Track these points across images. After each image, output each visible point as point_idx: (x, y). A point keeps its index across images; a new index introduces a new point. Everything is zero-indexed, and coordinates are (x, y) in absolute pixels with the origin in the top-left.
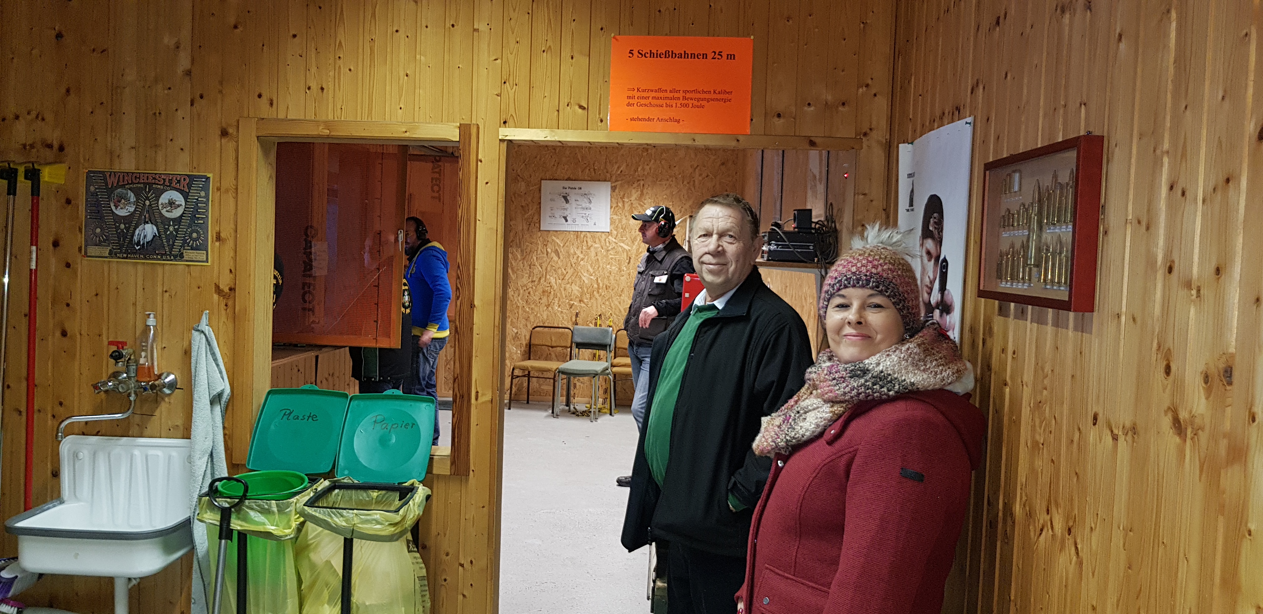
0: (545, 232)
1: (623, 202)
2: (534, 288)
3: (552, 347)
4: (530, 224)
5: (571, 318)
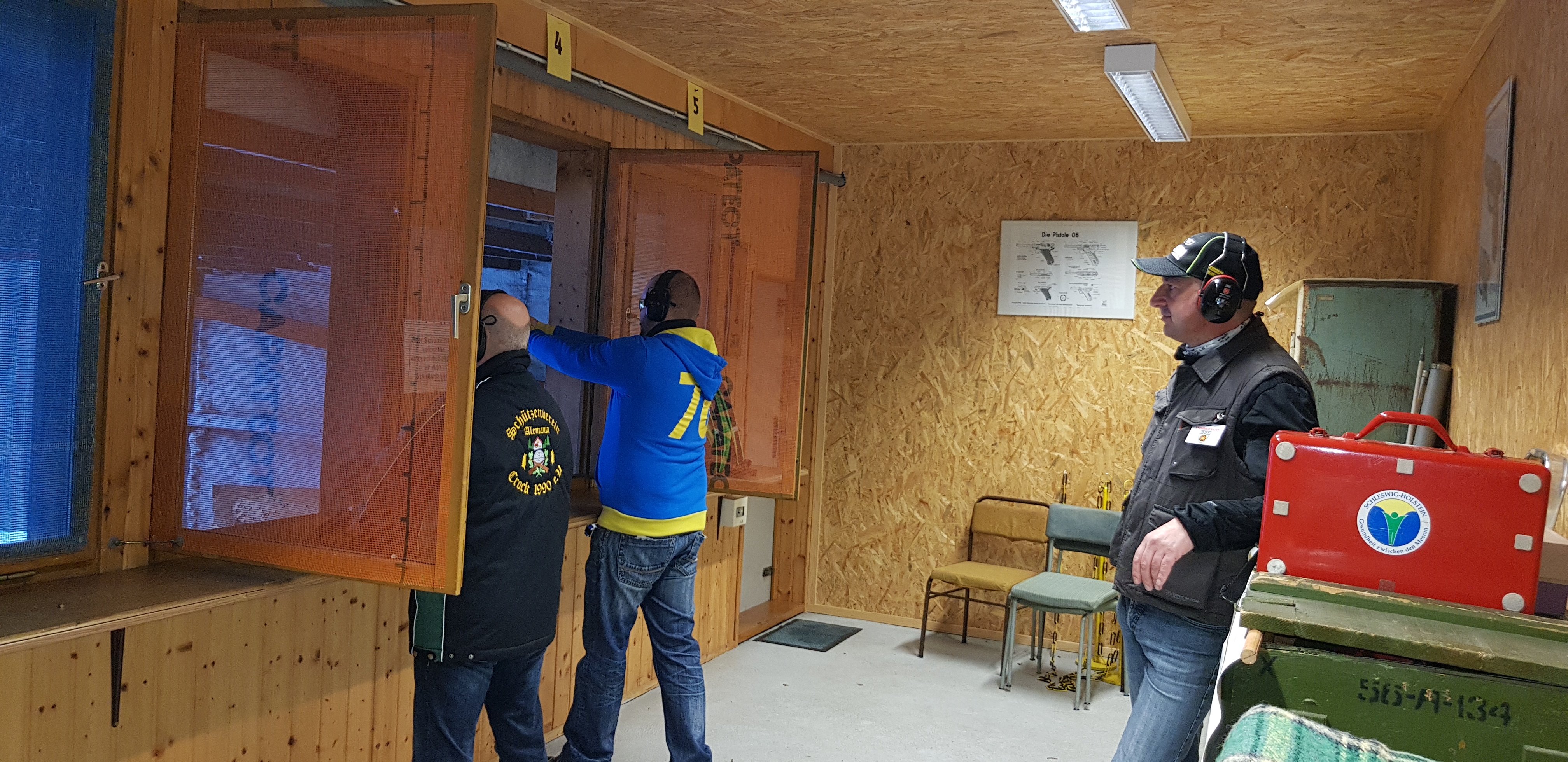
0: (1007, 319)
2: (984, 423)
3: (1013, 539)
4: (978, 304)
5: (1054, 484)
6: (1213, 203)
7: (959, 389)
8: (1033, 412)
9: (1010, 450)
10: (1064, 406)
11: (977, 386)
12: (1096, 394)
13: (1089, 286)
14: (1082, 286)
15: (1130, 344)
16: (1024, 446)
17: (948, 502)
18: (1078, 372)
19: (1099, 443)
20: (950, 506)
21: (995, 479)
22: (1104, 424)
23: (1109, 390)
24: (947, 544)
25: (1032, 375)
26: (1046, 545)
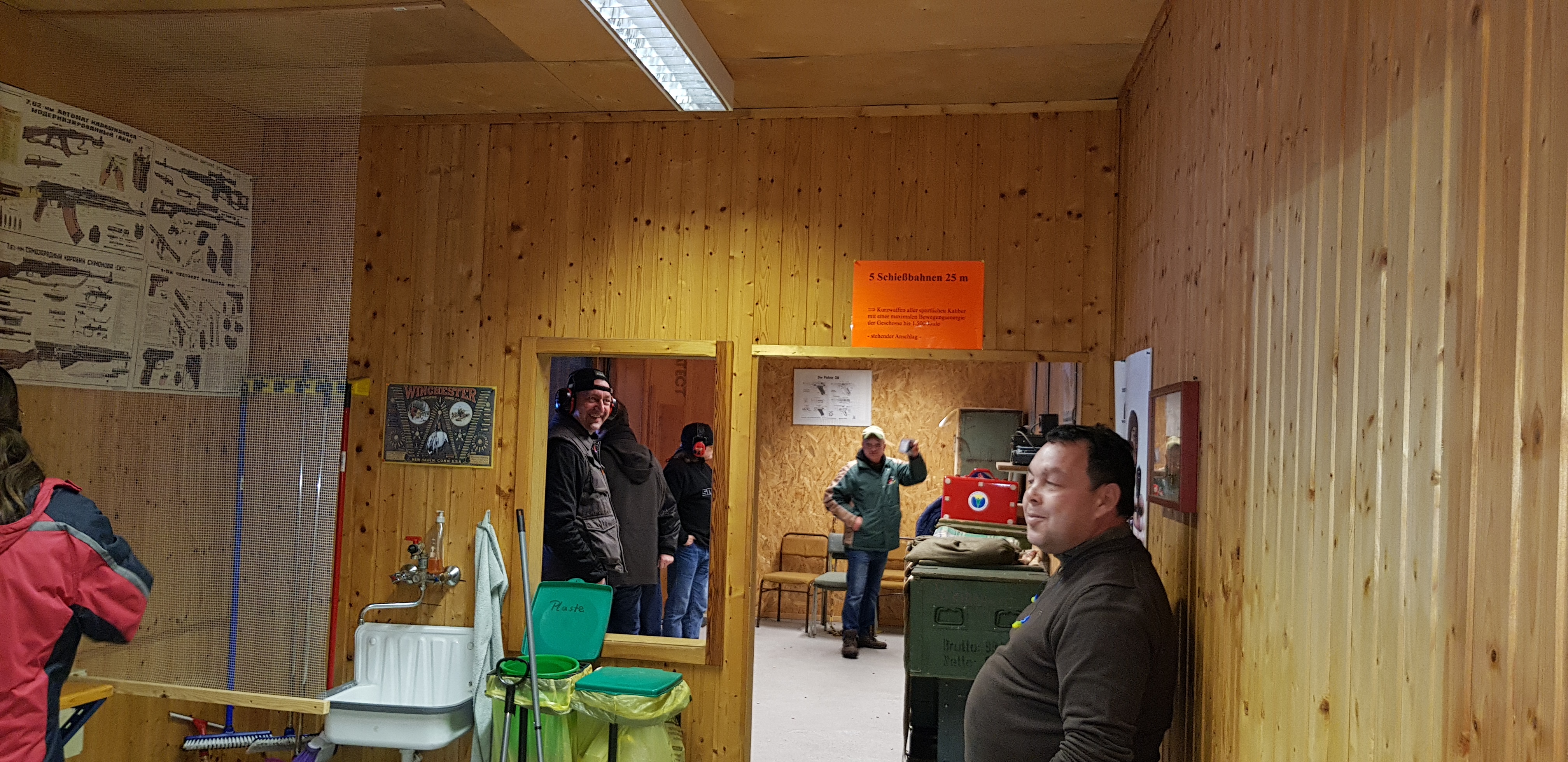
0: (798, 427)
1: (887, 393)
2: (786, 489)
3: (806, 557)
4: (781, 418)
8: (814, 482)
9: (802, 505)
13: (845, 407)
14: (841, 408)
16: (810, 503)
20: (767, 540)
21: (794, 523)
24: (766, 563)
25: (814, 461)
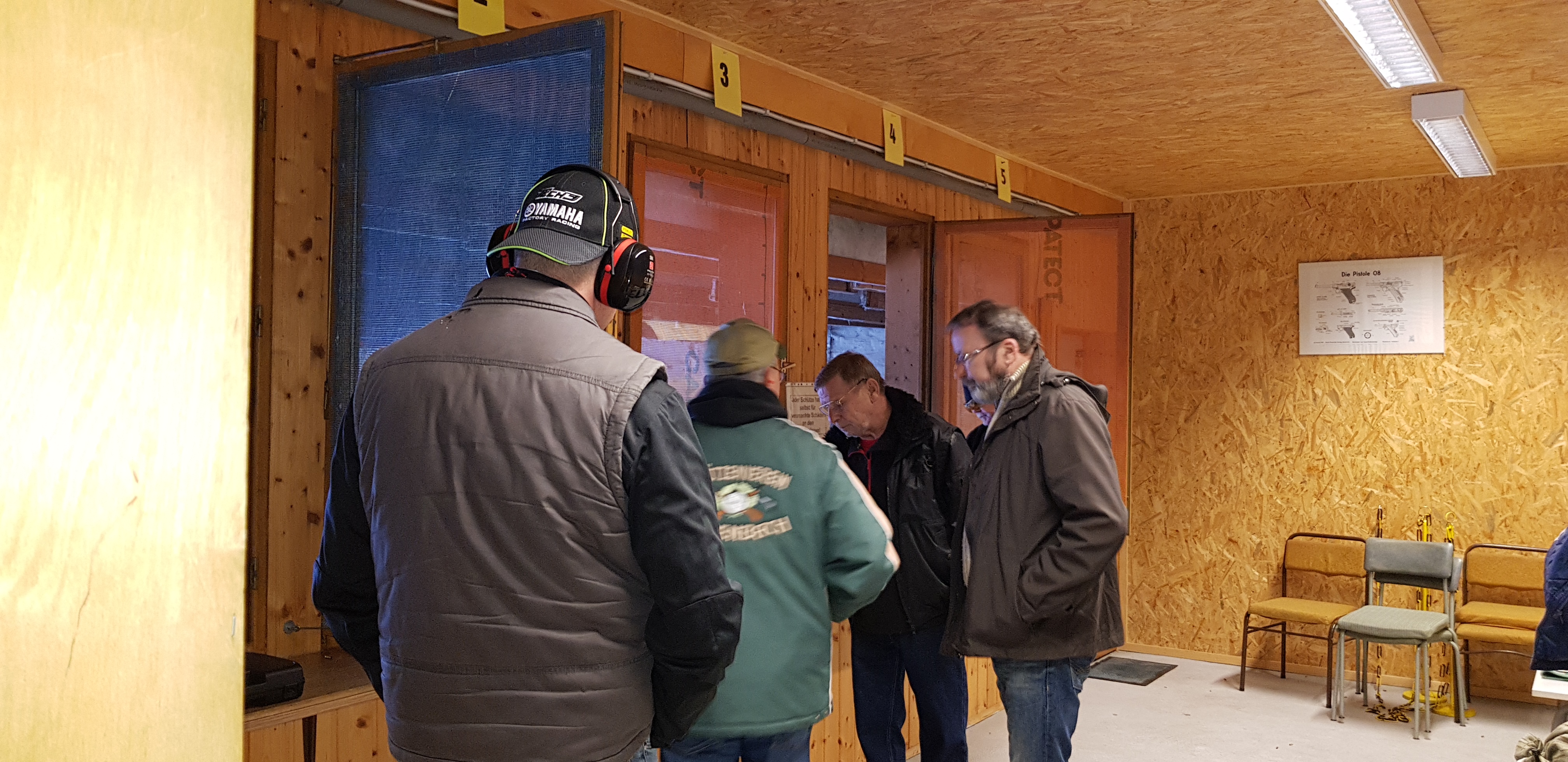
0: (1309, 359)
2: (1291, 461)
3: (1329, 575)
4: (1279, 345)
5: (1368, 520)
6: (1523, 233)
7: (1264, 429)
8: (1341, 448)
9: (1320, 487)
10: (1374, 441)
11: (1282, 426)
12: (1408, 429)
13: (1394, 322)
14: (1387, 323)
15: (1441, 377)
16: (1335, 483)
17: (1258, 540)
18: (1387, 408)
19: (1414, 477)
20: (1260, 543)
21: (1306, 516)
22: (1418, 458)
23: (1423, 424)
24: (1259, 581)
25: (1339, 413)
26: (1364, 580)
